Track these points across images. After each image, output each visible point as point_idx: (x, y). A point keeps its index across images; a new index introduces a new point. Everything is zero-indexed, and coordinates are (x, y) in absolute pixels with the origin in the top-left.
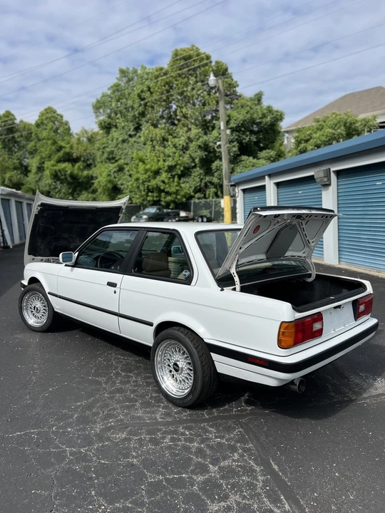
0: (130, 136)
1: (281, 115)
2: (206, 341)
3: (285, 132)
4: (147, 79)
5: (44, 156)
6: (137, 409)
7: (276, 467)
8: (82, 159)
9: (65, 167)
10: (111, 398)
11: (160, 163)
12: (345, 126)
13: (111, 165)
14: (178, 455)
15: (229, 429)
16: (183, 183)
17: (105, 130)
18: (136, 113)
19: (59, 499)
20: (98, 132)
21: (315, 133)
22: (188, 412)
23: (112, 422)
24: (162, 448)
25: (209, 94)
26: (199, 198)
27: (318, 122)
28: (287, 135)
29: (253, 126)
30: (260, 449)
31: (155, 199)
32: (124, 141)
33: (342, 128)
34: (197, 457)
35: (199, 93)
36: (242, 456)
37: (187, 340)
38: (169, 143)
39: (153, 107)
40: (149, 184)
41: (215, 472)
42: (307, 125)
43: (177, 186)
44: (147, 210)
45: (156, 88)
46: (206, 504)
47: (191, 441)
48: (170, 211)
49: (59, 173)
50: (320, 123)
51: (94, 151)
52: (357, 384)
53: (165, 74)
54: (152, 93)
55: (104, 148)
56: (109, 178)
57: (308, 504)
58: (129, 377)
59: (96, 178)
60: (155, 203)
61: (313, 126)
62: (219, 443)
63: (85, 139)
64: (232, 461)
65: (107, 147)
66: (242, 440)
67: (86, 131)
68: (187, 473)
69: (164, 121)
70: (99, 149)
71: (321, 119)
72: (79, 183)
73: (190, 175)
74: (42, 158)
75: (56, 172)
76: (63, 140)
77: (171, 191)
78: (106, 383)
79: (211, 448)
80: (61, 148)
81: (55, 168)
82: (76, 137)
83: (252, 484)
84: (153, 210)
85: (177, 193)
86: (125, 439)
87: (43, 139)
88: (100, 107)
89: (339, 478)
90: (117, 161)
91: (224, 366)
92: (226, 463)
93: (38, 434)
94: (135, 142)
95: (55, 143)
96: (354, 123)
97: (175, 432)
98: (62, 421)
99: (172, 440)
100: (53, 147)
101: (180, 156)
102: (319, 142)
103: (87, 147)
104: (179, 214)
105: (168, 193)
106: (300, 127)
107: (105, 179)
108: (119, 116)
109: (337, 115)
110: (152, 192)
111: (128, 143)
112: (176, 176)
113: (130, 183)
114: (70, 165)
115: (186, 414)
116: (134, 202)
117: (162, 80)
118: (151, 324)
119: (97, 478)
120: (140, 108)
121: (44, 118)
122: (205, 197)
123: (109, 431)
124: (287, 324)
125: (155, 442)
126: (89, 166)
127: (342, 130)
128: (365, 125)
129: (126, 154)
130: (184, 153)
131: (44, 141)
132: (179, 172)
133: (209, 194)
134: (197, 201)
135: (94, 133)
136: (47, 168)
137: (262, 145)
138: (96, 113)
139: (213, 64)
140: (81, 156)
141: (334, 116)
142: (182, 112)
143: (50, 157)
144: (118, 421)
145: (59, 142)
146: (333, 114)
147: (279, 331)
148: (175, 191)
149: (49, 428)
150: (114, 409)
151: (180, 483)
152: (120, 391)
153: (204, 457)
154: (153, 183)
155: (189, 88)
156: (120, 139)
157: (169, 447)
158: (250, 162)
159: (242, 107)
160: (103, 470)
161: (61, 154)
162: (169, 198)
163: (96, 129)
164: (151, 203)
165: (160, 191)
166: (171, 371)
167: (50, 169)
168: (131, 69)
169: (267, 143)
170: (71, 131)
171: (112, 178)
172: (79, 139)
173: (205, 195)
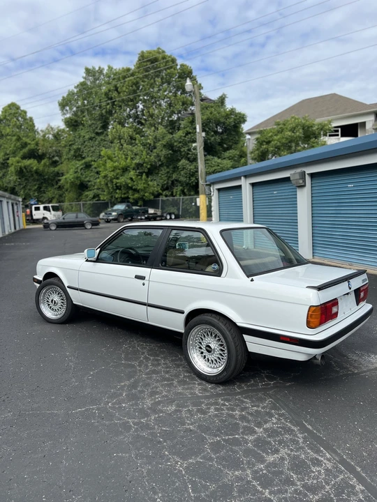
0: (98, 134)
1: (243, 118)
2: (238, 324)
3: (246, 133)
4: (114, 79)
5: (8, 152)
6: (176, 387)
7: (310, 427)
8: (48, 156)
9: (30, 164)
10: (151, 378)
11: (128, 161)
12: (303, 129)
13: (77, 162)
14: (225, 421)
15: (261, 400)
16: (151, 181)
17: (71, 128)
18: (104, 111)
19: (139, 459)
20: (64, 130)
21: (276, 135)
22: (221, 388)
23: (158, 398)
24: (210, 416)
25: (176, 96)
26: (166, 196)
27: (279, 125)
28: (248, 137)
29: (217, 127)
30: (293, 414)
31: (123, 196)
32: (91, 139)
33: (301, 131)
34: (243, 422)
35: (166, 93)
36: (279, 420)
37: (221, 324)
38: (137, 141)
39: (120, 106)
40: (117, 181)
41: (261, 433)
42: (268, 128)
43: (144, 183)
44: (116, 207)
45: (124, 88)
46: (263, 457)
47: (233, 410)
48: (138, 208)
49: (24, 170)
50: (280, 126)
51: (60, 149)
52: (355, 361)
53: (132, 75)
54: (119, 93)
55: (70, 145)
56: (76, 175)
57: (344, 453)
58: (157, 360)
59: (63, 175)
60: (123, 201)
61: (274, 129)
62: (256, 411)
63: (51, 136)
64: (272, 423)
65: (73, 144)
66: (274, 407)
67: (52, 128)
68: (239, 435)
69: (131, 120)
70: (65, 146)
71: (281, 122)
72: (45, 179)
73: (158, 173)
74: (6, 154)
75: (21, 168)
76: (27, 136)
77: (138, 188)
78: (140, 366)
79: (251, 414)
80: (25, 145)
81: (20, 164)
82: (42, 134)
83: (295, 440)
84: (121, 207)
85: (144, 190)
86: (176, 411)
87: (8, 135)
88: (67, 105)
89: (362, 433)
90: (84, 158)
91: (255, 345)
92: (267, 426)
93: (98, 409)
94: (102, 140)
95: (19, 139)
96: (312, 127)
97: (216, 404)
98: (115, 398)
99: (216, 409)
100: (18, 144)
101: (148, 154)
102: (279, 144)
103: (53, 144)
104: (148, 211)
105: (136, 191)
106: (262, 129)
107: (72, 176)
108: (86, 113)
109: (295, 119)
110: (120, 189)
111: (95, 141)
112: (144, 174)
113: (98, 180)
114: (36, 161)
115: (220, 389)
116: (102, 198)
117: (129, 80)
118: (183, 312)
119: (165, 441)
120: (108, 107)
121: (7, 114)
122: (172, 195)
123: (159, 405)
124: (315, 308)
125: (203, 412)
126: (55, 163)
127: (300, 133)
128: (322, 129)
129: (93, 152)
130: (152, 151)
131: (8, 137)
132: (146, 170)
133: (176, 192)
134: (165, 198)
135: (60, 131)
136: (12, 164)
137: (225, 146)
138: (63, 111)
139: (178, 67)
140: (46, 153)
141: (293, 119)
142: (149, 112)
143: (14, 153)
144: (163, 396)
145: (24, 139)
146: (293, 117)
147: (308, 314)
148: (142, 188)
149: (105, 404)
150: (157, 387)
151: (236, 442)
152: (154, 372)
153: (248, 421)
154: (122, 180)
155: (156, 89)
156: (87, 137)
157: (216, 416)
158: (215, 162)
159: (207, 108)
160: (167, 436)
161: (25, 150)
162: (136, 196)
163: (62, 126)
164: (119, 200)
165: (128, 188)
166: (202, 353)
167: (15, 166)
168: (97, 69)
169: (231, 144)
170: (36, 128)
171: (79, 175)
172: (44, 136)
173: (172, 192)
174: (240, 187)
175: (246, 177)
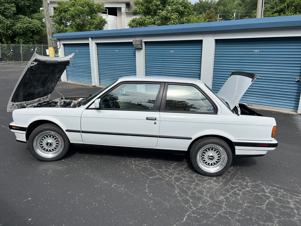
2: (233, 141)
15: (244, 179)
36: (265, 186)
41: (271, 196)
62: (251, 185)
64: (266, 189)
66: (254, 181)
118: (191, 139)
119: (251, 217)
123: (214, 198)
125: (237, 194)
153: (258, 192)
160: (247, 214)
174: (88, 44)
175: (92, 38)
